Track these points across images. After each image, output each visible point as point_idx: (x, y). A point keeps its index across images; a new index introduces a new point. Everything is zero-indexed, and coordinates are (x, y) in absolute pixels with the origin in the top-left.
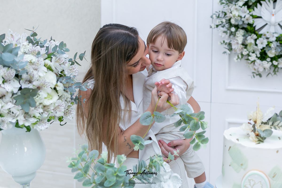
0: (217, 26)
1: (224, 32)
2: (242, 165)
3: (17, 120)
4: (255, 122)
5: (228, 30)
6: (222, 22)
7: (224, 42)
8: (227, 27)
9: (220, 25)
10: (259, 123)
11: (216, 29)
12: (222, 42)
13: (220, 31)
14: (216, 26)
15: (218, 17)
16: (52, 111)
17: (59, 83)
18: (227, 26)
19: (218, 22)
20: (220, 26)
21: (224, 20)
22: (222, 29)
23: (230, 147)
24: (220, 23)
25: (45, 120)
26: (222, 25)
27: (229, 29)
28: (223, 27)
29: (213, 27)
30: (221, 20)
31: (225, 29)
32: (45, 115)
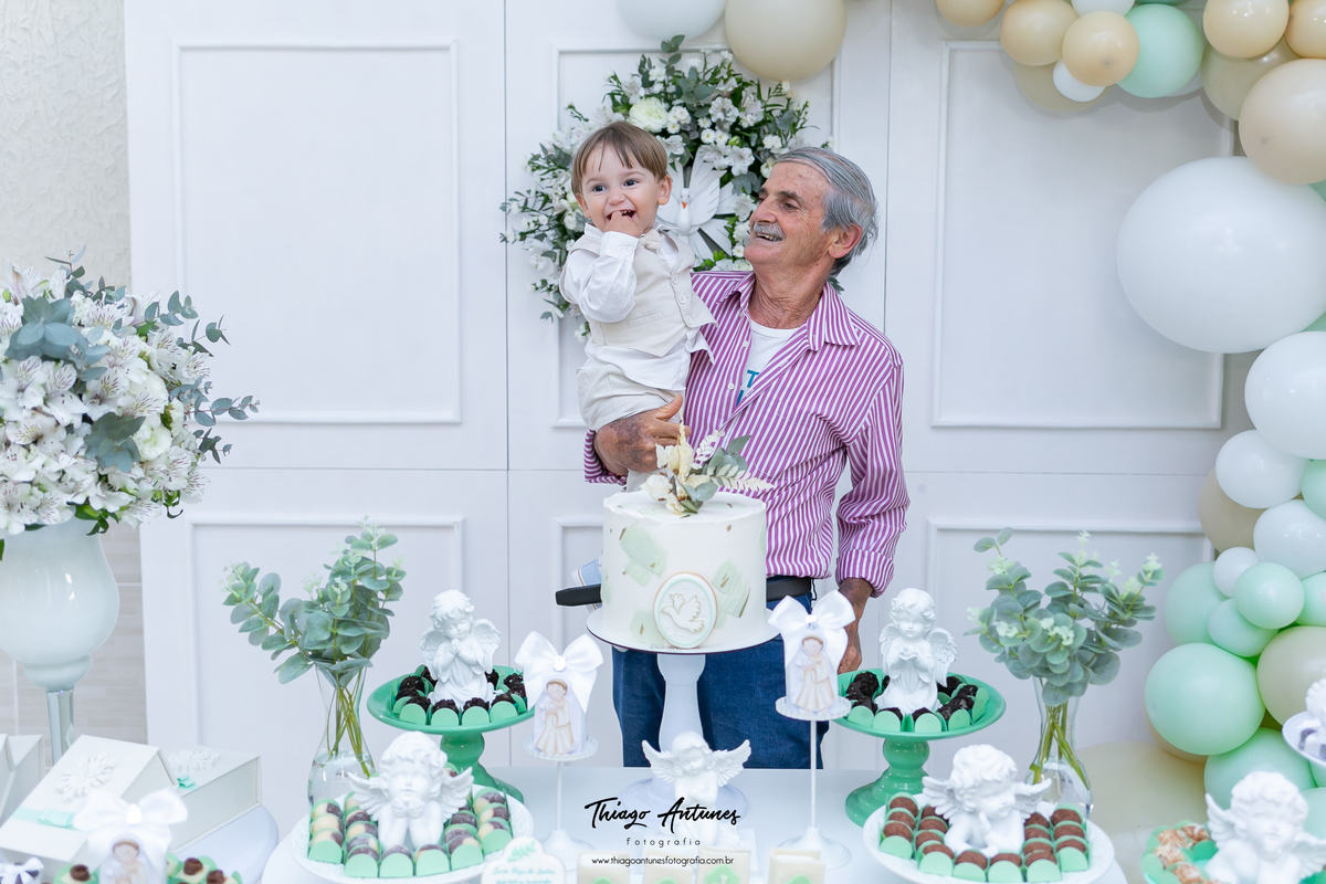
0: (523, 236)
1: (546, 254)
2: (653, 566)
3: (87, 499)
4: (676, 471)
5: (557, 247)
6: (537, 224)
7: (544, 282)
8: (552, 238)
9: (533, 231)
10: (684, 471)
11: (519, 243)
12: (539, 284)
13: (531, 250)
14: (519, 237)
15: (525, 208)
16: (162, 475)
17: (175, 402)
18: (551, 234)
19: (524, 223)
20: (533, 235)
21: (543, 220)
22: (537, 243)
23: (624, 530)
24: (532, 227)
25: (146, 498)
26: (538, 233)
27: (560, 244)
28: (541, 237)
29: (510, 239)
30: (535, 219)
31: (546, 245)
32: (147, 487)
